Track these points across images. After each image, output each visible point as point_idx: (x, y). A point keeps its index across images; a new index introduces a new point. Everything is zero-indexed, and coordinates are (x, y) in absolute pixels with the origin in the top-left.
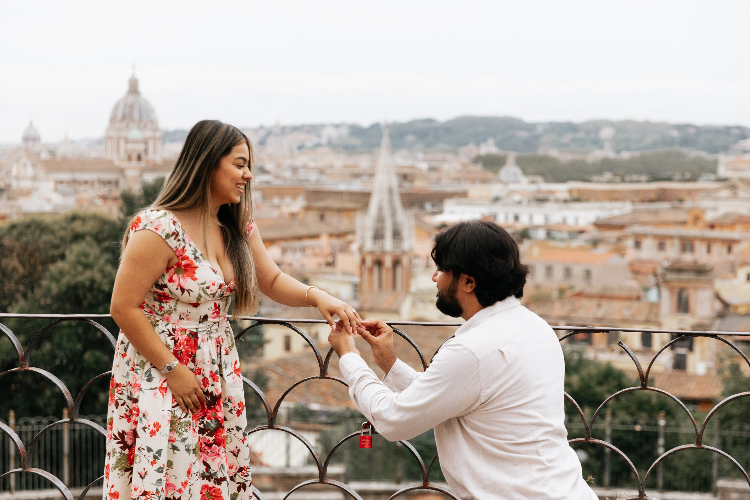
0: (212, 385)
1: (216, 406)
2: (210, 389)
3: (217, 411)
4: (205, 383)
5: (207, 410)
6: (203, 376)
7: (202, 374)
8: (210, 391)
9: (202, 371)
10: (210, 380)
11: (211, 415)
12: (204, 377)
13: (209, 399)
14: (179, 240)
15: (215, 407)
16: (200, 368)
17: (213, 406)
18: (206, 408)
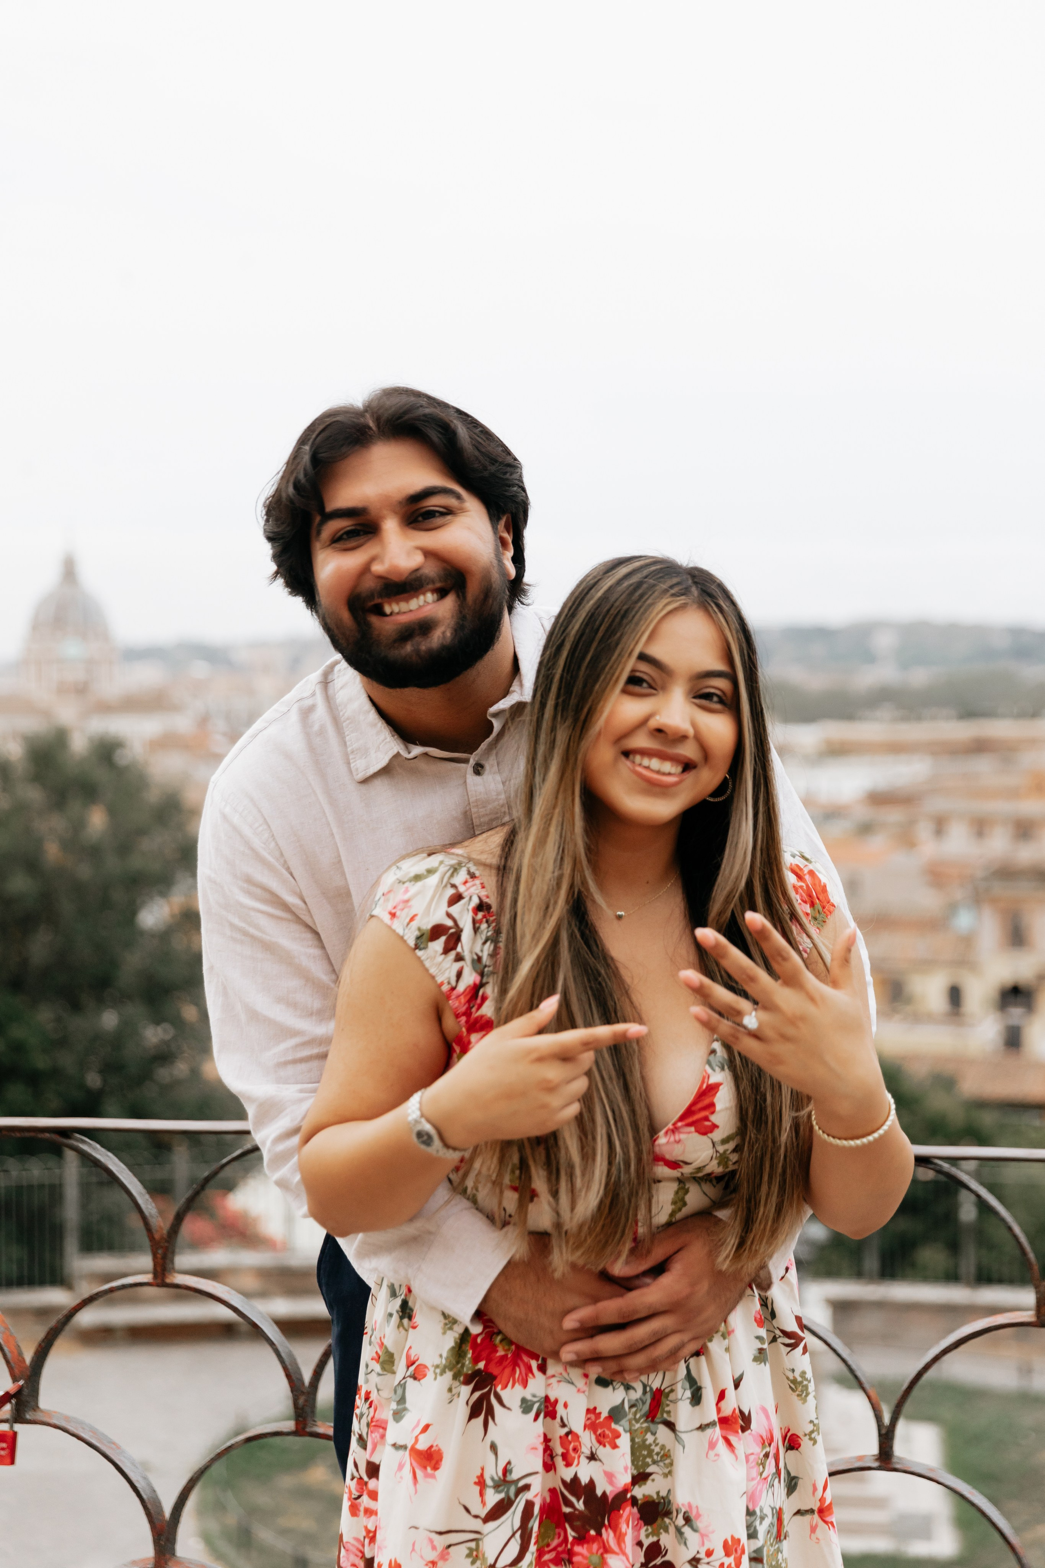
0: (592, 1457)
1: (603, 1531)
2: (585, 1471)
3: (606, 1550)
4: (568, 1451)
5: (573, 1544)
6: (563, 1425)
7: (558, 1419)
8: (584, 1480)
9: (560, 1409)
10: (587, 1440)
11: (585, 1562)
12: (566, 1430)
13: (580, 1505)
14: (459, 958)
15: (599, 1534)
16: (552, 1399)
17: (593, 1532)
18: (570, 1539)
